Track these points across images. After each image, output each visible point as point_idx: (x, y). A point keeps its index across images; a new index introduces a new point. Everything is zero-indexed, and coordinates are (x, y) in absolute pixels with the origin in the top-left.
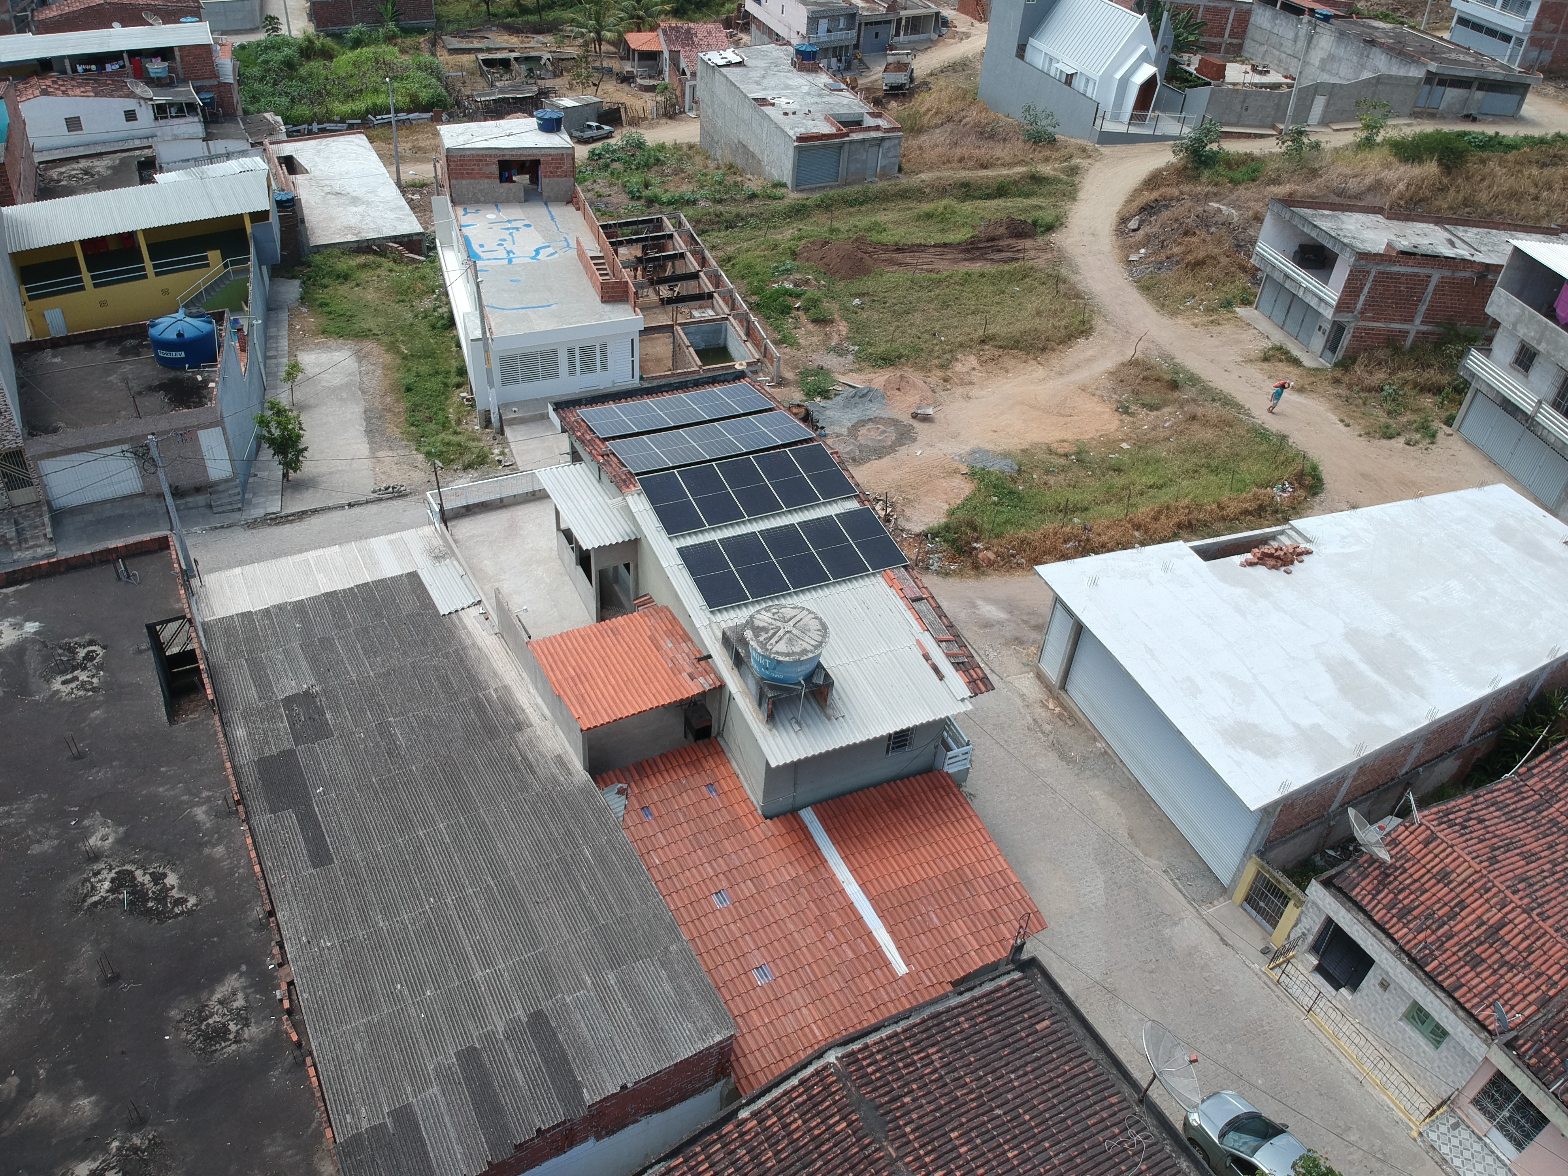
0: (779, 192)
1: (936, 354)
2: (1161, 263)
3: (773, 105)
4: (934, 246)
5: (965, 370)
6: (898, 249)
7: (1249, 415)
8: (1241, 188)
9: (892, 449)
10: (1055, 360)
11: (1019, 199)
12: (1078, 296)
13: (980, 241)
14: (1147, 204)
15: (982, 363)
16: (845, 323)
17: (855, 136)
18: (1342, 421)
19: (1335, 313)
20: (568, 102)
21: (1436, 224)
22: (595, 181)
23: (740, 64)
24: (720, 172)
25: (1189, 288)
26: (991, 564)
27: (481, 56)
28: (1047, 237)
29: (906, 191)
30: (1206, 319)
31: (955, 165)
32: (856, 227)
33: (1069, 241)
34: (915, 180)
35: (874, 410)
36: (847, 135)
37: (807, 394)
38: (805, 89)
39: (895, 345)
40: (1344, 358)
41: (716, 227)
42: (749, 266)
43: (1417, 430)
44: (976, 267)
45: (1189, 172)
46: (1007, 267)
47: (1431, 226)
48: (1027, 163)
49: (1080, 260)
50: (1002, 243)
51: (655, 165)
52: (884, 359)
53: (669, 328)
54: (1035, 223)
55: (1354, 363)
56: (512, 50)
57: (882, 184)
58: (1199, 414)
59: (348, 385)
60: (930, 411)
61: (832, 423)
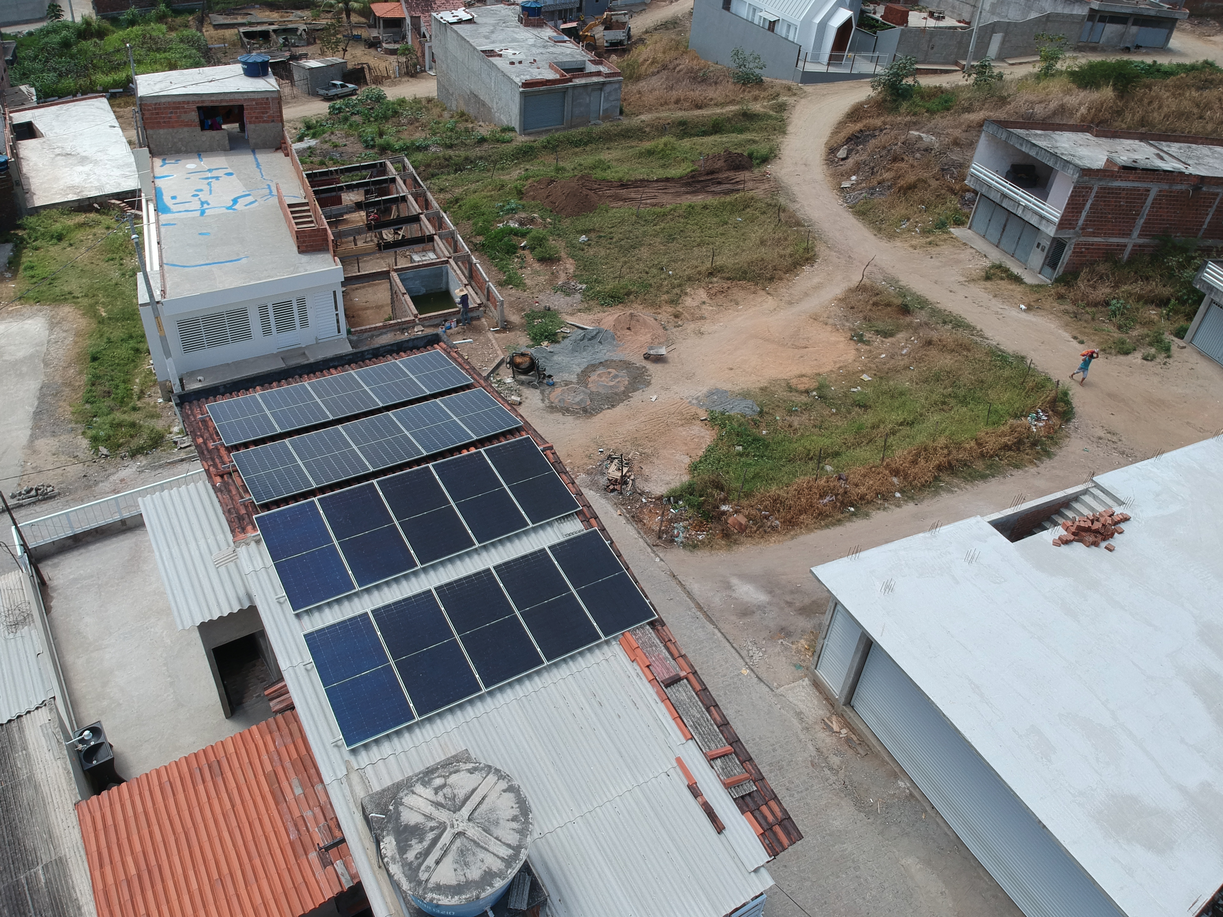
0: (508, 135)
1: (665, 289)
2: (873, 188)
3: (500, 56)
4: (657, 181)
5: (695, 304)
6: (622, 185)
7: (982, 336)
8: (937, 117)
9: (625, 395)
10: (783, 289)
11: (734, 135)
12: (798, 224)
13: (701, 175)
14: (853, 134)
15: (711, 296)
16: (571, 261)
17: (578, 81)
18: (1075, 338)
19: (1057, 230)
20: (313, 64)
21: (1141, 140)
22: (332, 133)
23: (470, 21)
24: (453, 120)
25: (903, 212)
26: (742, 529)
27: (242, 30)
28: (763, 169)
29: (628, 131)
30: (923, 240)
31: (672, 106)
32: (580, 165)
33: (783, 171)
34: (636, 121)
35: (604, 353)
36: (570, 80)
37: (534, 339)
38: (531, 41)
39: (623, 282)
40: (1065, 273)
41: (445, 170)
42: (475, 207)
43: (1151, 344)
44: (699, 199)
45: (888, 105)
46: (728, 199)
47: (1137, 142)
48: (738, 103)
49: (796, 189)
50: (722, 176)
51: (393, 116)
52: (612, 297)
53: (385, 275)
54: (750, 156)
55: (1076, 278)
56: (271, 24)
57: (605, 125)
58: (935, 339)
59: (32, 356)
60: (663, 351)
61: (561, 370)
